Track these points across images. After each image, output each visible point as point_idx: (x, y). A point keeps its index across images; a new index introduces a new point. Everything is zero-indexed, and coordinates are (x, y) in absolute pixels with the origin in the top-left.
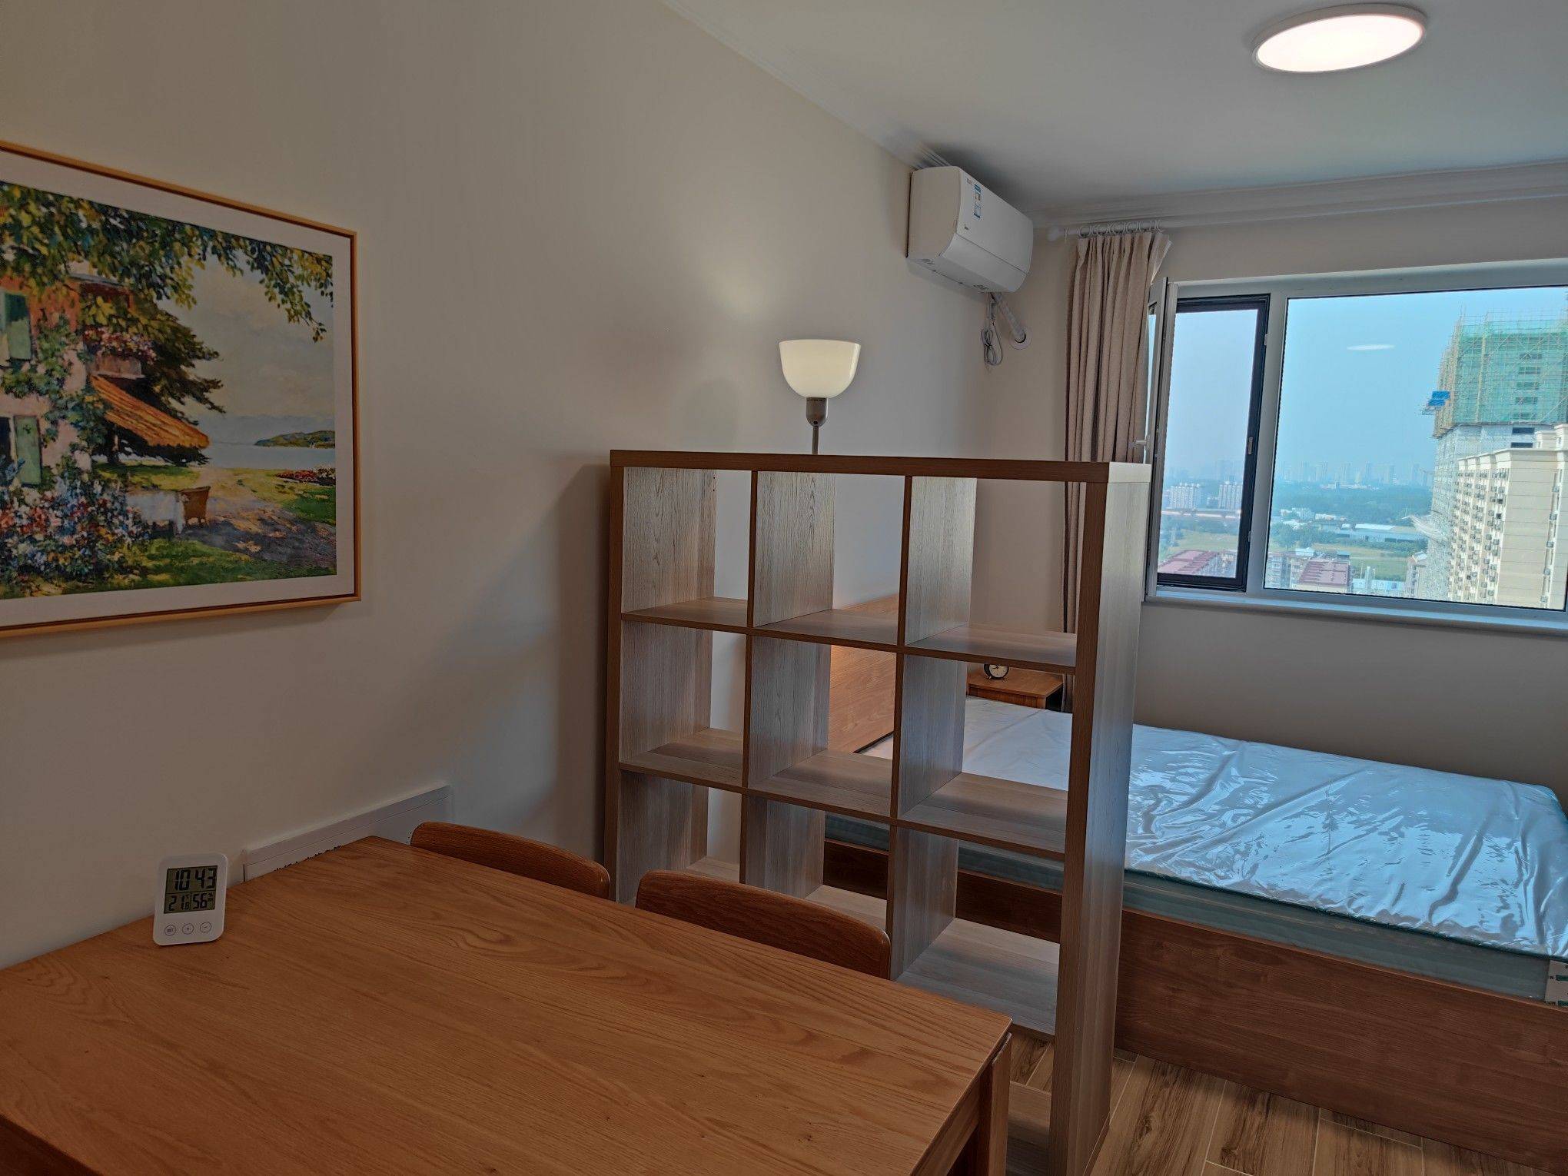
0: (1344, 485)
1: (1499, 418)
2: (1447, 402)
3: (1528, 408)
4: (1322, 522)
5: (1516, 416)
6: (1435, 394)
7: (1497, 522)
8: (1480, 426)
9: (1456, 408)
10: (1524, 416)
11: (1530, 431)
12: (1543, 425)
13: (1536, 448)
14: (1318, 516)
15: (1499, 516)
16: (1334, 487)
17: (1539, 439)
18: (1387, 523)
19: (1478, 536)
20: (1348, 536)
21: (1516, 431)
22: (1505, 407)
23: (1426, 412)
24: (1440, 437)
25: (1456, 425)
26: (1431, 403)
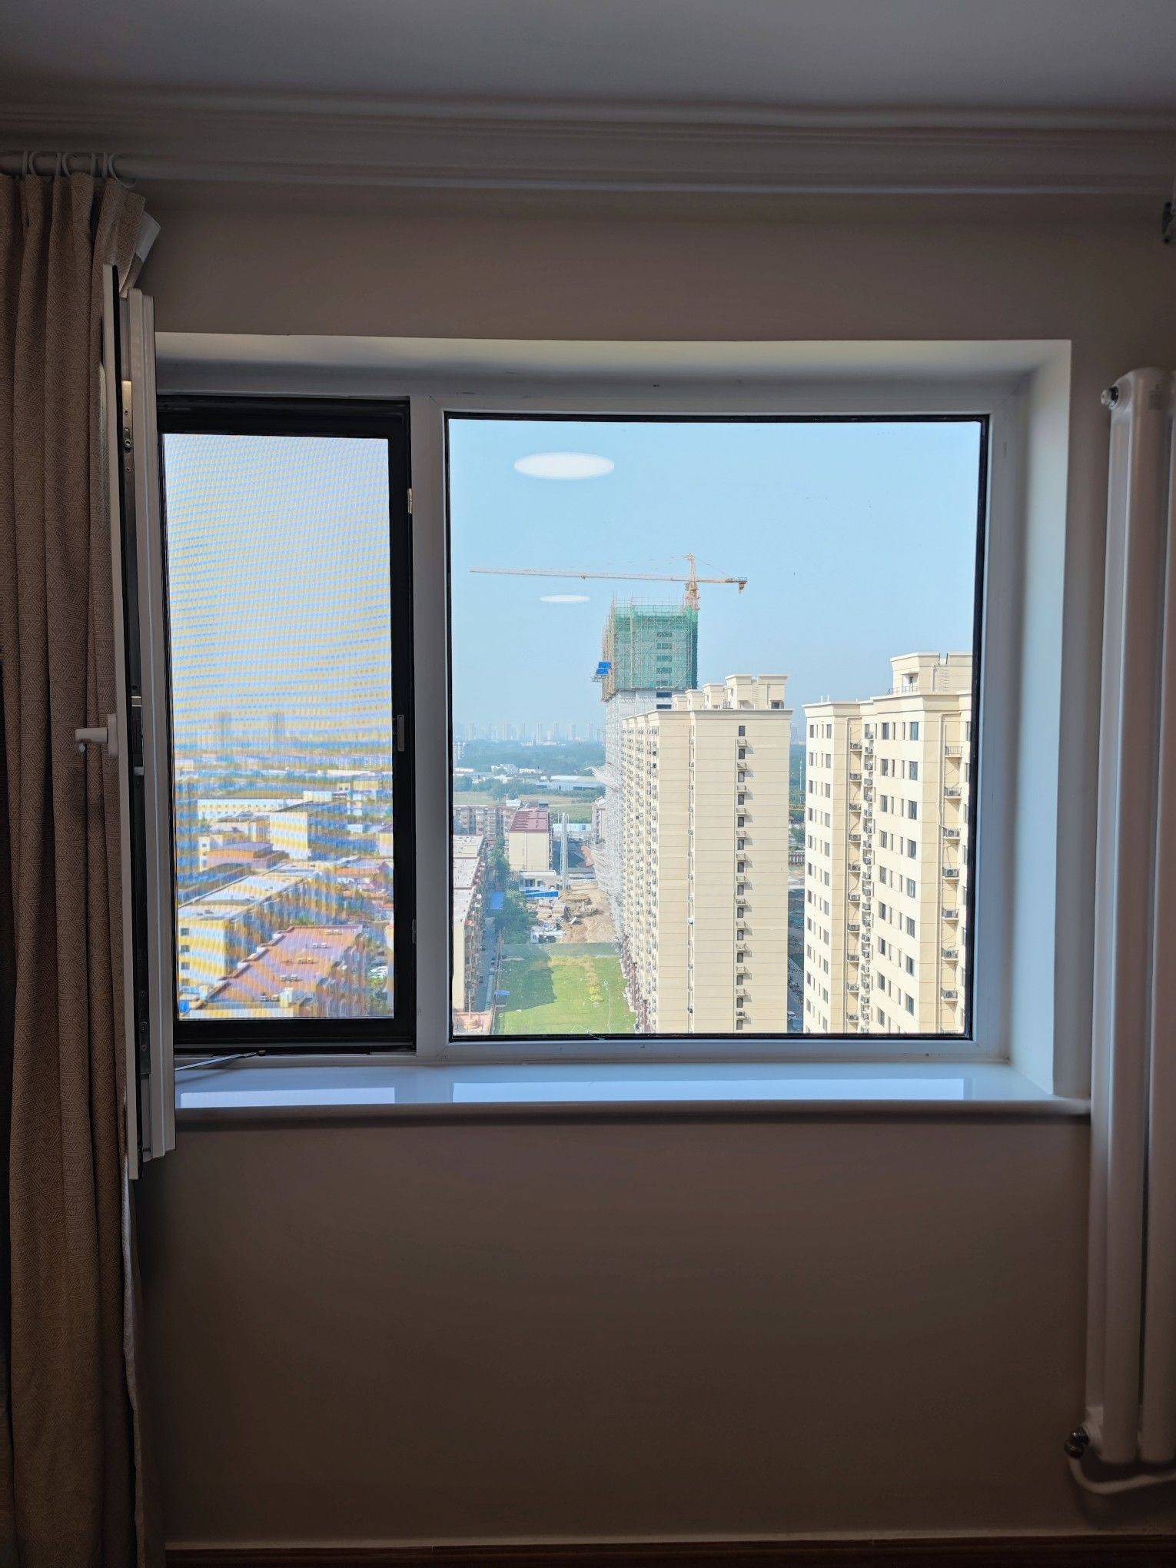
0: (539, 743)
1: (647, 685)
2: (609, 671)
3: (666, 677)
4: (524, 774)
5: (658, 683)
6: (601, 664)
7: (653, 770)
8: (634, 691)
9: (616, 676)
10: (664, 683)
11: (668, 695)
12: (677, 690)
13: (673, 709)
14: (522, 771)
15: (655, 766)
16: (530, 744)
17: (675, 700)
18: (574, 774)
19: (641, 783)
20: (546, 787)
21: (659, 695)
22: (649, 677)
23: (595, 679)
24: (607, 701)
25: (617, 691)
26: (598, 672)
